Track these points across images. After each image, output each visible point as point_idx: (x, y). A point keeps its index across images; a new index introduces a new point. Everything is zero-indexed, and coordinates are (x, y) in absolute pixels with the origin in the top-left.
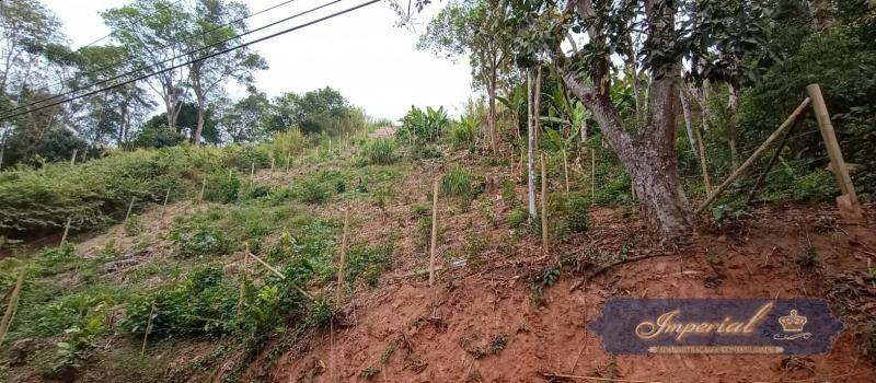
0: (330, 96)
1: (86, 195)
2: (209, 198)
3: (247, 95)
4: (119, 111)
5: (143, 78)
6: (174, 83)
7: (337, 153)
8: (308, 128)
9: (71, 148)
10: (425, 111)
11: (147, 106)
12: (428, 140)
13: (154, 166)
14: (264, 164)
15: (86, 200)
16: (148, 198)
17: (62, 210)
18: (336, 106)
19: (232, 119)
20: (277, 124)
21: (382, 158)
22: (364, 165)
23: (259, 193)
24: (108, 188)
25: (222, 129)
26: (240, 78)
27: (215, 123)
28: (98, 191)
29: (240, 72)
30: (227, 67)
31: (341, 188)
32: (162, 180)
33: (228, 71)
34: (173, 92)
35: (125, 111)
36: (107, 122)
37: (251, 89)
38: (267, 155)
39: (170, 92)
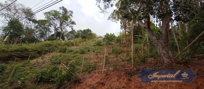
0: (89, 30)
1: (34, 50)
2: (60, 52)
3: (71, 30)
4: (45, 33)
5: (50, 26)
6: (56, 27)
7: (89, 43)
8: (83, 37)
9: (34, 40)
10: (110, 34)
11: (51, 32)
12: (110, 41)
13: (49, 44)
14: (73, 45)
15: (35, 51)
16: (47, 51)
17: (29, 53)
18: (90, 33)
19: (68, 35)
20: (77, 36)
21: (99, 44)
22: (95, 46)
23: (71, 51)
24: (40, 49)
25: (66, 37)
26: (70, 26)
27: (64, 36)
28: (37, 49)
29: (70, 25)
30: (68, 24)
31: (89, 51)
32: (51, 47)
33: (68, 25)
34: (56, 29)
35: (46, 33)
36: (42, 35)
37: (72, 29)
38: (74, 43)
39: (55, 29)
